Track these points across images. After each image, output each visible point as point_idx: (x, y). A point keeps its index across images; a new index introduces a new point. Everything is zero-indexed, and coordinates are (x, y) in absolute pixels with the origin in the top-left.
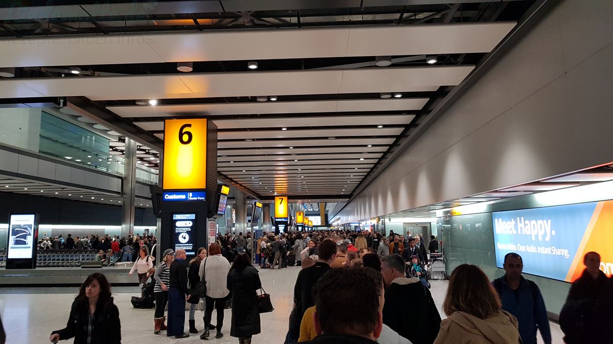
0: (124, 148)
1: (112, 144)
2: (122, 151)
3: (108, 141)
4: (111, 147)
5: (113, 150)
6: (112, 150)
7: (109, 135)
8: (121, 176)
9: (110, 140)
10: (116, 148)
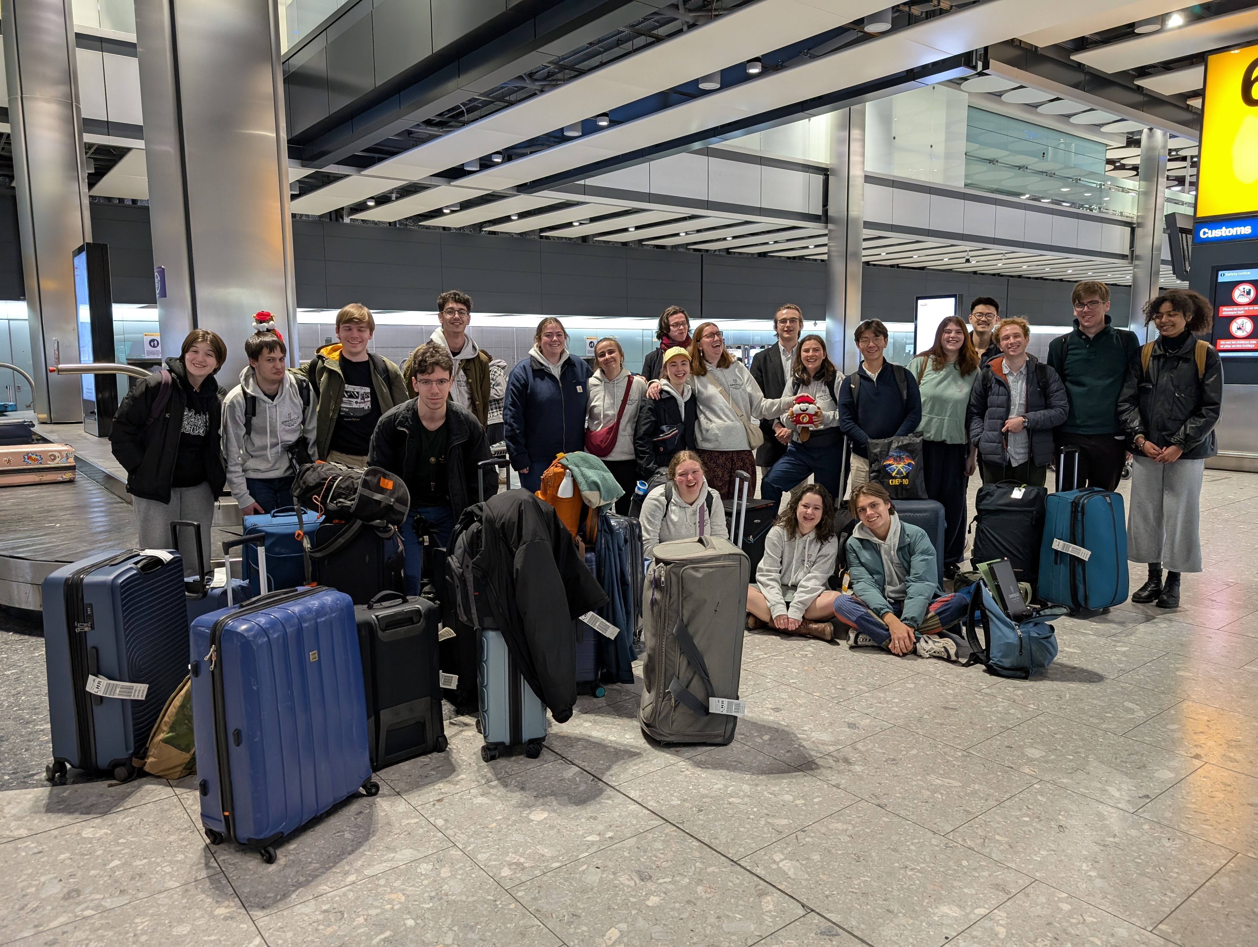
0: (1137, 161)
1: (1112, 155)
2: (1135, 168)
3: (1103, 148)
4: (1110, 162)
5: (1116, 168)
6: (1112, 167)
7: (1105, 135)
8: (1129, 220)
9: (1107, 145)
10: (1123, 162)
